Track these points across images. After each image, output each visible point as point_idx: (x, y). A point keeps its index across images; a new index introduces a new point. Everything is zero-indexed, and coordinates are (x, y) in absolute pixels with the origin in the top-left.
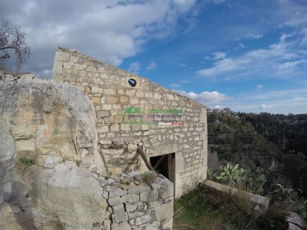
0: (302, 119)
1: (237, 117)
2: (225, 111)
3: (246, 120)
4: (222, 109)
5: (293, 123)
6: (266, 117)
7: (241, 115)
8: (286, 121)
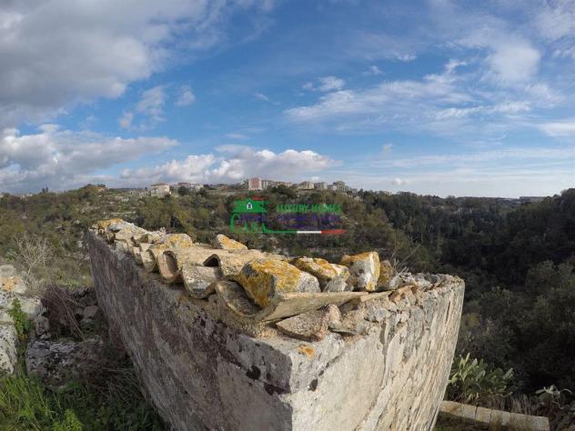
0: (471, 207)
1: (357, 198)
2: (335, 188)
3: (374, 204)
4: (331, 184)
5: (455, 213)
6: (409, 200)
7: (365, 195)
8: (442, 207)
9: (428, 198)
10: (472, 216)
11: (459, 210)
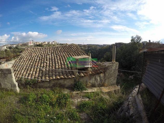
9: (79, 45)
10: (90, 50)
11: (87, 48)
